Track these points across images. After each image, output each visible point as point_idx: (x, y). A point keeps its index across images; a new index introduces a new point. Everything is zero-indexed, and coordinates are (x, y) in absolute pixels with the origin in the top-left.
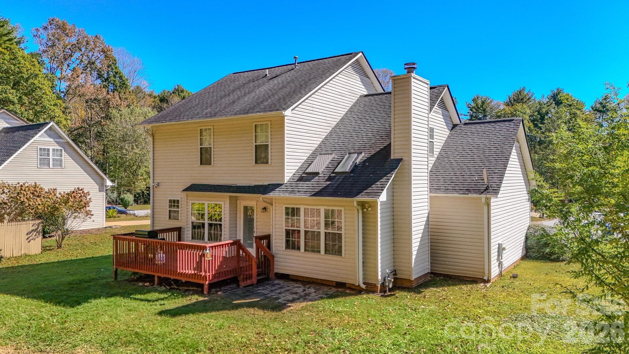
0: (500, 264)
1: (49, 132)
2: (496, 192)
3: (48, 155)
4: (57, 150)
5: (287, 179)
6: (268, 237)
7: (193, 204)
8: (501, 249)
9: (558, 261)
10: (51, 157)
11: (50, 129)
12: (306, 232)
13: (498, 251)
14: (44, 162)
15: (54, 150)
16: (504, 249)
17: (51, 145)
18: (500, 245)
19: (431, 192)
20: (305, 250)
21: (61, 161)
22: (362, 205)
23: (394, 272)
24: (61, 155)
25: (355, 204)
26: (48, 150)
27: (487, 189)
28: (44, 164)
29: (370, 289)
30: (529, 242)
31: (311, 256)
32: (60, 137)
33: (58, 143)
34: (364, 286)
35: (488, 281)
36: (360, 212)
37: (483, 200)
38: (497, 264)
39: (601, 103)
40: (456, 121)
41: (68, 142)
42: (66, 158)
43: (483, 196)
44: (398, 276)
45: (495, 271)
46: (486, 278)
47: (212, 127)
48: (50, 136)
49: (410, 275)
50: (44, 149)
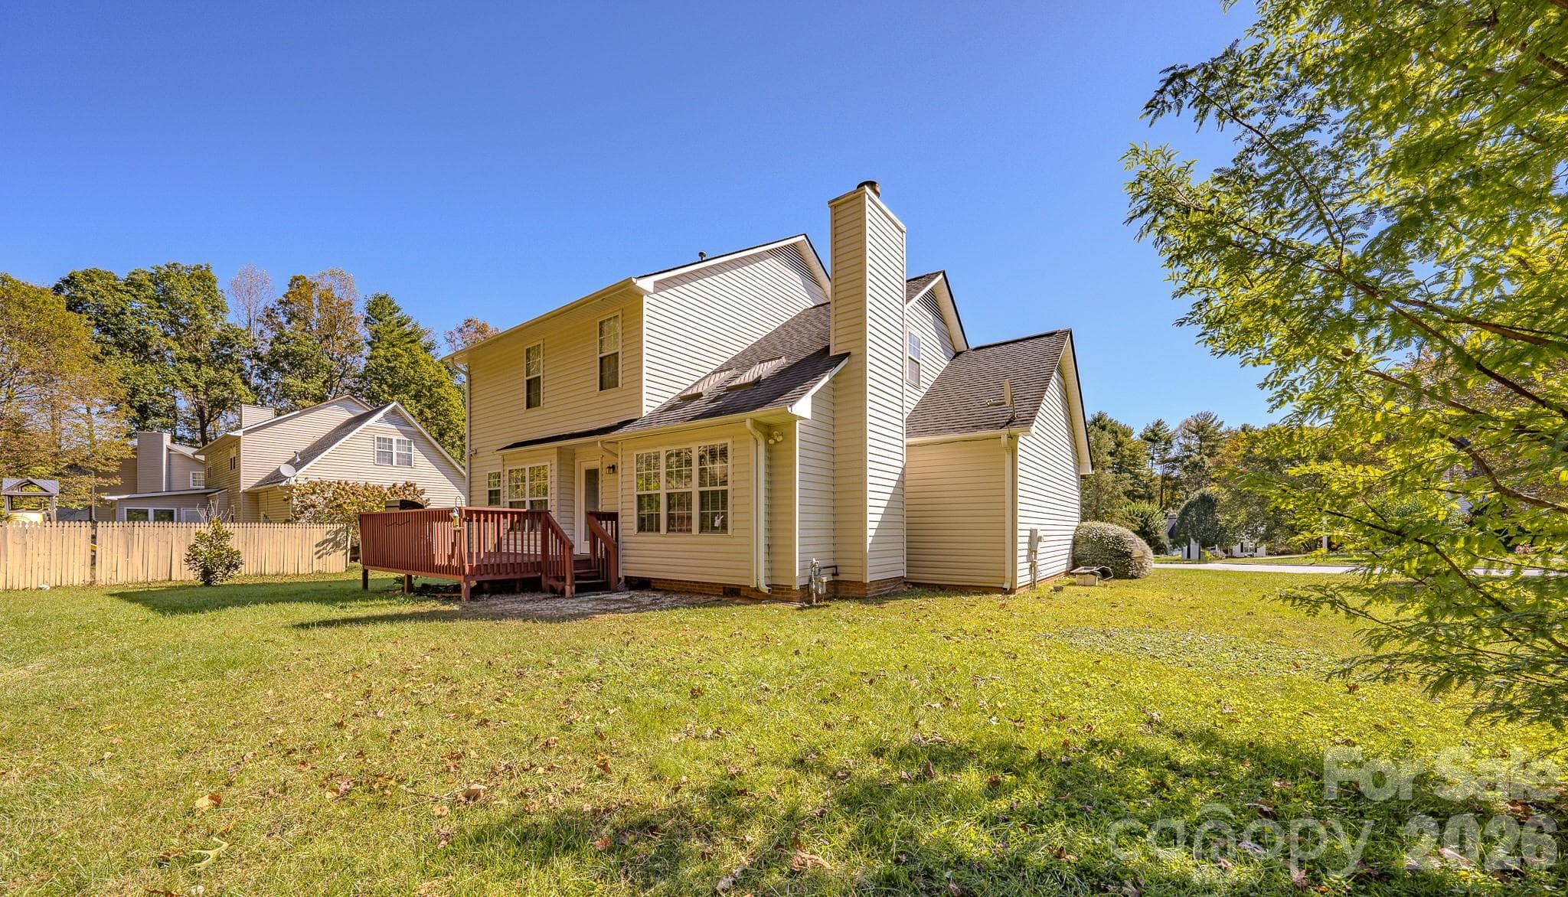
0: (1033, 567)
1: (392, 417)
2: (1028, 422)
3: (391, 447)
4: (404, 441)
5: (646, 411)
6: (613, 517)
7: (510, 471)
8: (1034, 539)
9: (1125, 578)
10: (395, 451)
11: (394, 411)
12: (669, 496)
13: (1030, 543)
14: (384, 456)
15: (398, 441)
16: (1040, 539)
17: (394, 433)
18: (1033, 532)
19: (909, 434)
20: (668, 530)
21: (410, 457)
22: (768, 430)
23: (835, 571)
24: (410, 450)
25: (748, 423)
26: (391, 441)
27: (1010, 421)
28: (384, 460)
29: (778, 593)
30: (1078, 548)
31: (679, 538)
32: (409, 424)
33: (402, 431)
34: (764, 589)
35: (1012, 591)
36: (762, 442)
37: (1004, 439)
38: (1028, 565)
39: (1152, 431)
40: (962, 347)
41: (420, 432)
42: (416, 454)
43: (1005, 431)
44: (841, 578)
45: (1023, 577)
46: (1007, 586)
47: (541, 342)
48: (391, 422)
49: (863, 574)
50: (385, 439)
